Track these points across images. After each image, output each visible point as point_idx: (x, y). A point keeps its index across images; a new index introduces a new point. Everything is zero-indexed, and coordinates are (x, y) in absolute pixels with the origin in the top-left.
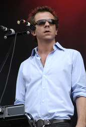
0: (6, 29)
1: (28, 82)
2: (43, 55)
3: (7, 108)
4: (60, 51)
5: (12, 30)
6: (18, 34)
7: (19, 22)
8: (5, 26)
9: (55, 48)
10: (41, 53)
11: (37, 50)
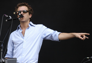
0: (7, 16)
1: (16, 45)
2: (24, 30)
3: (7, 60)
4: (32, 27)
5: (10, 16)
6: (14, 19)
7: (14, 13)
8: (7, 15)
9: (29, 25)
10: (22, 28)
11: (20, 27)
